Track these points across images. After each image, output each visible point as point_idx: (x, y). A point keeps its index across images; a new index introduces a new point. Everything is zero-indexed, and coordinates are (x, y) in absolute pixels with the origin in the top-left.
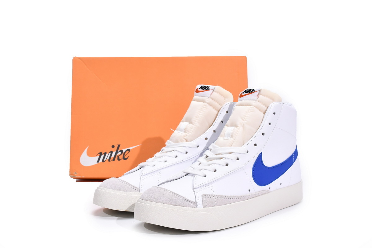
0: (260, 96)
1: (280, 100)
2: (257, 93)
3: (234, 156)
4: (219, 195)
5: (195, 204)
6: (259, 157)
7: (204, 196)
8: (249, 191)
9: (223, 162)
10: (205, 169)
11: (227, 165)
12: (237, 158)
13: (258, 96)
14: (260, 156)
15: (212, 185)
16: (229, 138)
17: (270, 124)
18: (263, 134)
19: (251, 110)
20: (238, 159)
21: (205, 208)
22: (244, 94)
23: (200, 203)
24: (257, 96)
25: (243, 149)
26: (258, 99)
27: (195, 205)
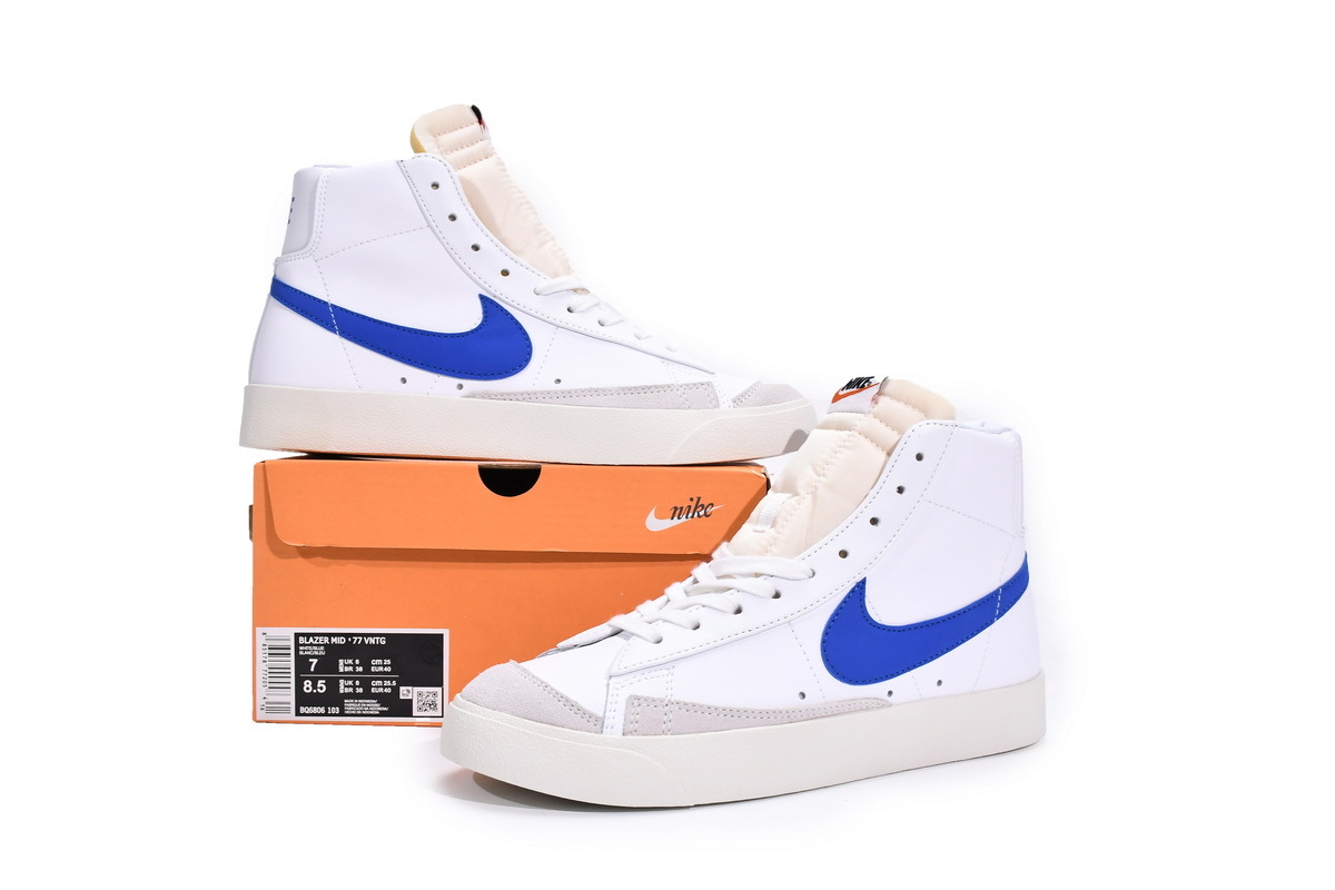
0: (883, 400)
1: (950, 415)
2: (874, 390)
3: (768, 586)
4: (687, 701)
5: (598, 723)
6: (853, 591)
7: (635, 700)
8: (803, 695)
9: (729, 600)
10: (665, 621)
11: (739, 611)
12: (774, 593)
13: (875, 400)
14: (859, 590)
15: (671, 670)
16: (767, 528)
17: (900, 490)
18: (874, 521)
19: (847, 444)
20: (777, 596)
21: (629, 737)
22: (845, 391)
23: (616, 720)
24: (873, 400)
25: (798, 565)
26: (877, 409)
27: (598, 727)
